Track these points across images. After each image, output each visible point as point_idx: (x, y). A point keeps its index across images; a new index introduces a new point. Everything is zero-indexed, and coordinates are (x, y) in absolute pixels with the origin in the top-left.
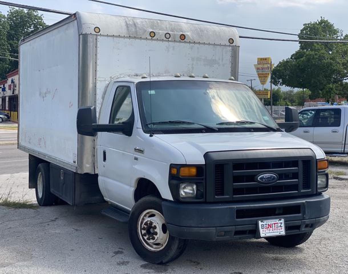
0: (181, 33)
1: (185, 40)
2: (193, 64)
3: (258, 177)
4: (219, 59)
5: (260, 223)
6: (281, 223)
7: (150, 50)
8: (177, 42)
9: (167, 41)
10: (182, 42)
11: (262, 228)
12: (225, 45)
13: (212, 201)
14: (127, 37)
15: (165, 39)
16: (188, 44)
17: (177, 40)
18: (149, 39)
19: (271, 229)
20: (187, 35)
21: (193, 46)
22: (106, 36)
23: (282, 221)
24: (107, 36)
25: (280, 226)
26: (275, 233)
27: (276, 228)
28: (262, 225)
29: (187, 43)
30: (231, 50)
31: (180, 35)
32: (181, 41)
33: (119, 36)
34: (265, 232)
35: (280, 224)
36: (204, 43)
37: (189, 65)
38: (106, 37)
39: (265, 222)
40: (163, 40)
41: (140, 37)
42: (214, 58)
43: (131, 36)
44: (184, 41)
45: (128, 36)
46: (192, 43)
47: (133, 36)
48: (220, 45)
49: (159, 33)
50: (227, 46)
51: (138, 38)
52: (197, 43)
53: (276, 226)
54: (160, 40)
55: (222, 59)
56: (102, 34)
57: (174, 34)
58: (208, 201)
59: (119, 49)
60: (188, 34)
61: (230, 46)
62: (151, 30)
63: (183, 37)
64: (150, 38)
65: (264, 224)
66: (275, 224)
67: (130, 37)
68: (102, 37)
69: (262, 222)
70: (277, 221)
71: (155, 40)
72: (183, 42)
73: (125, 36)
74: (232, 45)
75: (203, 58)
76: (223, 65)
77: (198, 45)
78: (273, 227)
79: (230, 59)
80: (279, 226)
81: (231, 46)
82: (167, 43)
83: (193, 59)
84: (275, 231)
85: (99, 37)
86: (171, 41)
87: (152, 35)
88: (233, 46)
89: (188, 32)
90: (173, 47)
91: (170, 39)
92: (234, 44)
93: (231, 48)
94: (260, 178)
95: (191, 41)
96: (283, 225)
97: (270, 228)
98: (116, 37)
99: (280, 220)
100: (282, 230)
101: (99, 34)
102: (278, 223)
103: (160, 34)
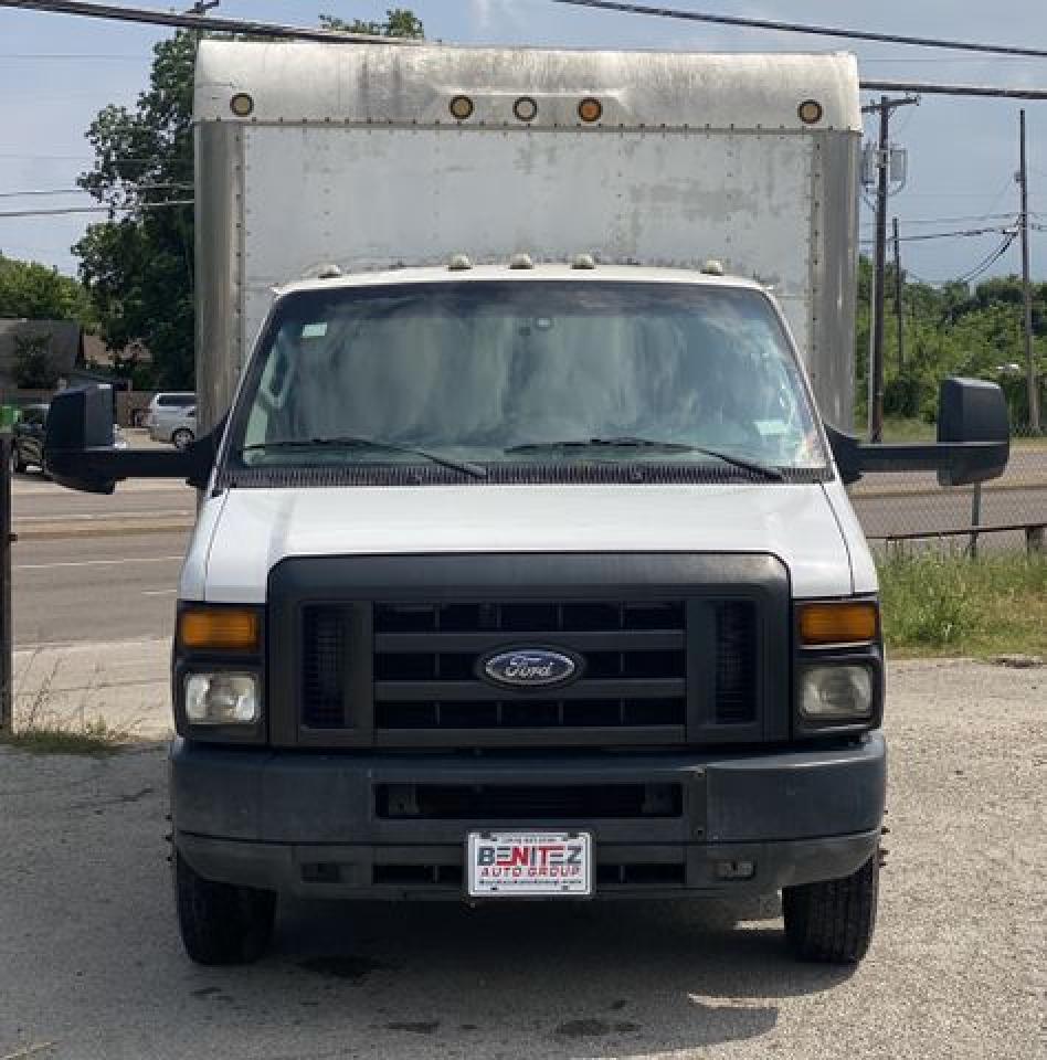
0: (587, 93)
1: (600, 121)
2: (636, 215)
3: (488, 660)
4: (756, 189)
5: (476, 842)
6: (577, 850)
7: (453, 169)
8: (565, 129)
9: (521, 128)
10: (587, 130)
11: (481, 862)
12: (782, 131)
13: (291, 743)
14: (358, 125)
15: (514, 121)
16: (616, 135)
17: (563, 121)
18: (448, 127)
19: (525, 869)
20: (611, 100)
21: (637, 143)
22: (273, 124)
23: (584, 840)
24: (281, 123)
25: (570, 861)
26: (543, 887)
27: (548, 866)
28: (482, 850)
29: (611, 129)
30: (810, 149)
31: (577, 103)
32: (583, 123)
33: (328, 120)
34: (491, 878)
35: (571, 853)
36: (686, 126)
37: (619, 217)
38: (275, 130)
39: (500, 839)
40: (505, 126)
41: (411, 119)
42: (730, 185)
43: (374, 119)
44: (595, 124)
45: (363, 119)
46: (630, 130)
47: (383, 119)
48: (759, 131)
49: (489, 99)
50: (793, 132)
51: (403, 125)
52: (653, 130)
53: (549, 859)
54: (494, 127)
55: (770, 188)
56: (259, 118)
57: (555, 98)
58: (275, 743)
59: (326, 170)
60: (615, 94)
61: (803, 131)
62: (460, 91)
63: (590, 111)
64: (453, 120)
65: (495, 845)
66: (544, 850)
67: (369, 121)
68: (260, 129)
69: (485, 836)
70: (558, 839)
71: (472, 127)
72: (593, 130)
73: (352, 119)
74: (817, 126)
75: (683, 187)
76: (775, 212)
77: (656, 138)
78: (533, 862)
79: (805, 186)
80: (565, 858)
81: (809, 132)
82: (523, 136)
83: (636, 194)
84: (542, 877)
85: (248, 131)
86: (536, 129)
87: (461, 108)
88: (819, 131)
89: (617, 86)
90: (551, 151)
91: (534, 122)
92: (822, 124)
93: (808, 139)
94: (496, 667)
95: (626, 124)
96: (585, 857)
97: (519, 863)
98: (316, 124)
99: (574, 836)
100: (576, 877)
101: (249, 118)
102: (560, 848)
103: (494, 103)
